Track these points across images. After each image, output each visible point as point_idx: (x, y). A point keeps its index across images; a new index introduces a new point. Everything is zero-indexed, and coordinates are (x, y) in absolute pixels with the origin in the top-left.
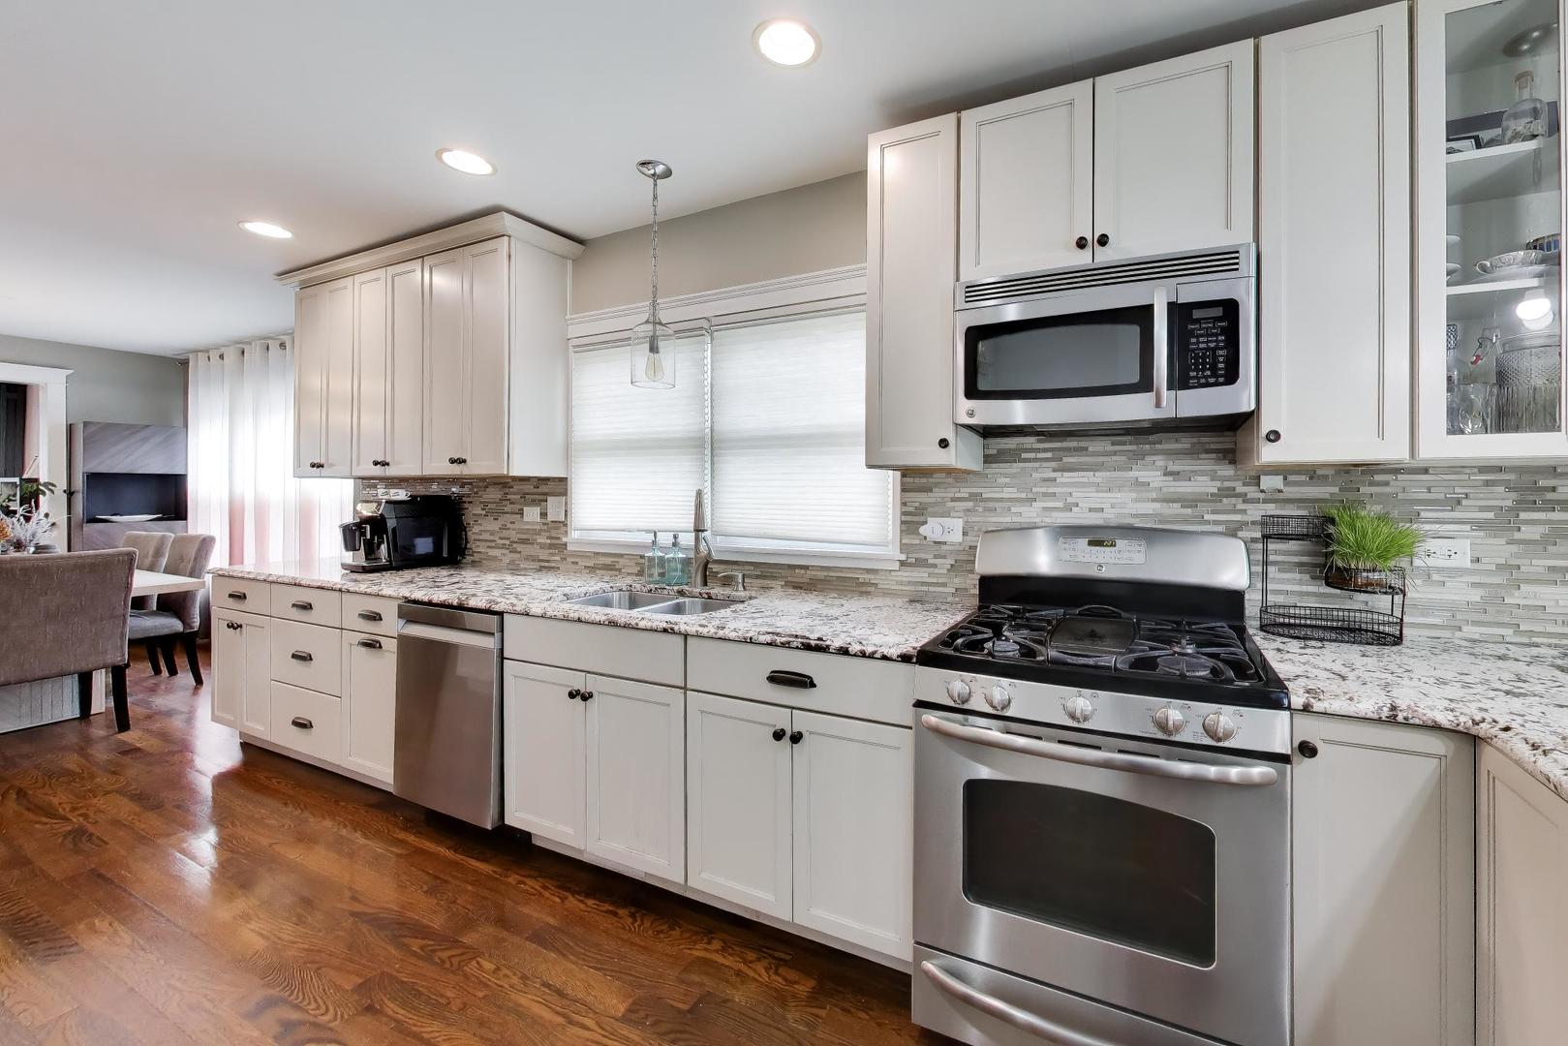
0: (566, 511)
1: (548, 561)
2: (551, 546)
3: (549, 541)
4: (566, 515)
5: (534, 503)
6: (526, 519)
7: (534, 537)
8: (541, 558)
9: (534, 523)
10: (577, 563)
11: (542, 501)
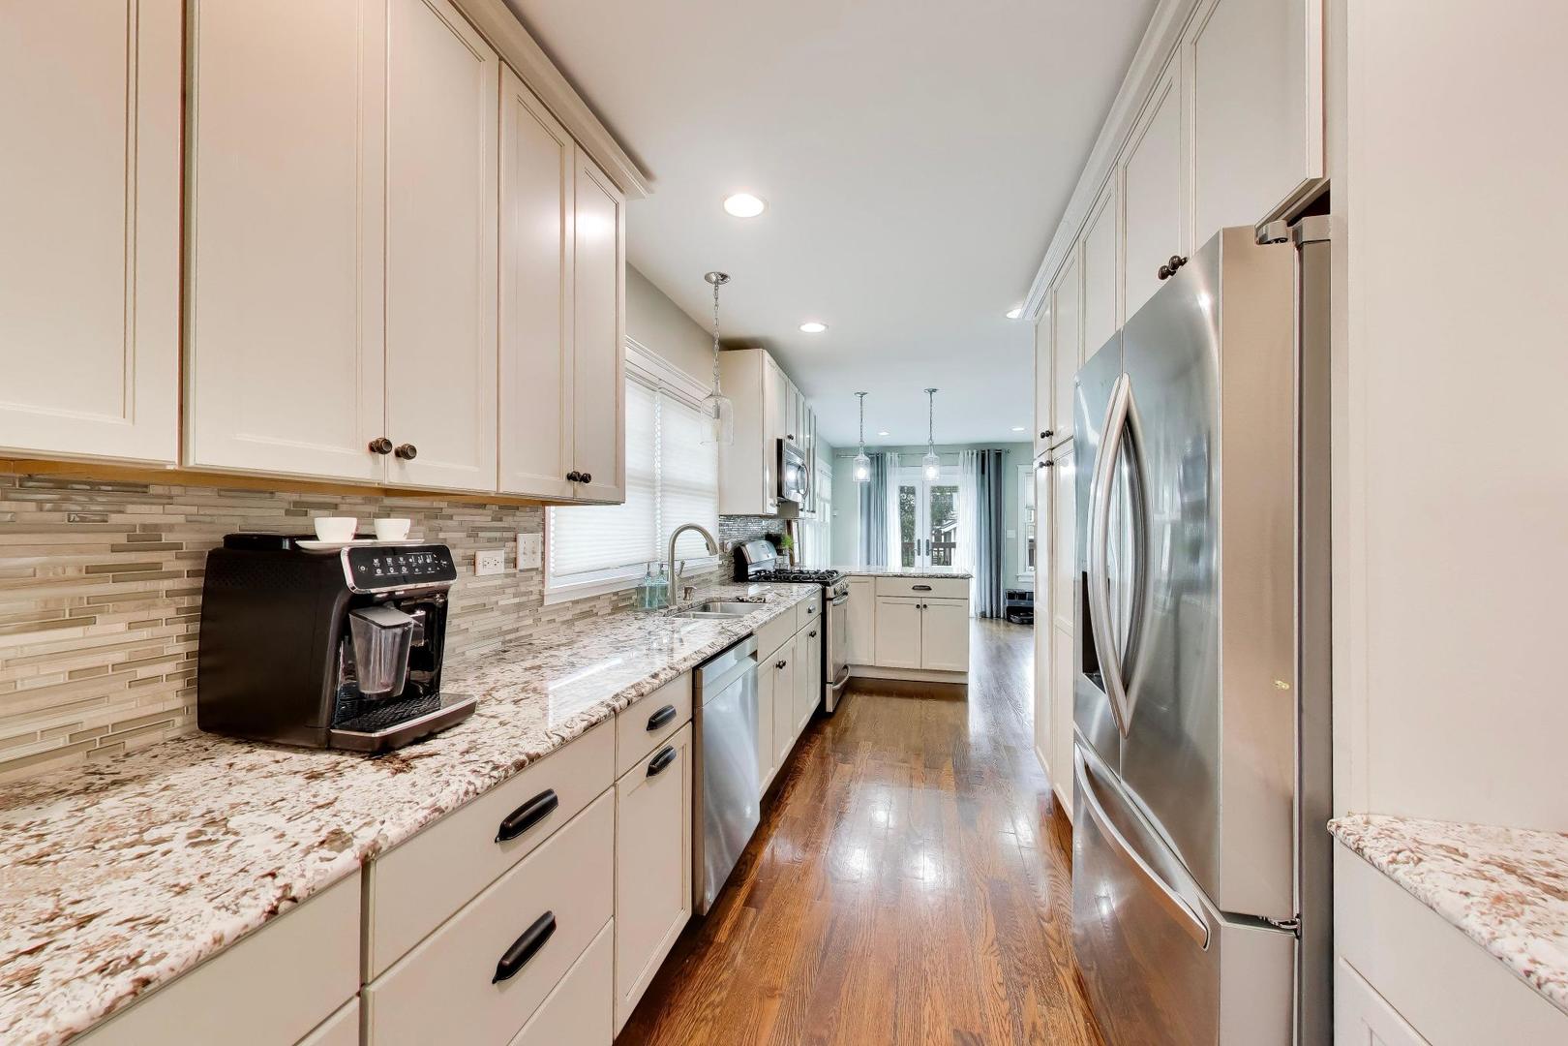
0: (543, 553)
1: (517, 630)
2: (519, 607)
3: (517, 600)
4: (543, 559)
5: (493, 544)
6: (481, 571)
7: (494, 599)
8: (505, 628)
9: (493, 577)
10: (554, 620)
11: (507, 540)
